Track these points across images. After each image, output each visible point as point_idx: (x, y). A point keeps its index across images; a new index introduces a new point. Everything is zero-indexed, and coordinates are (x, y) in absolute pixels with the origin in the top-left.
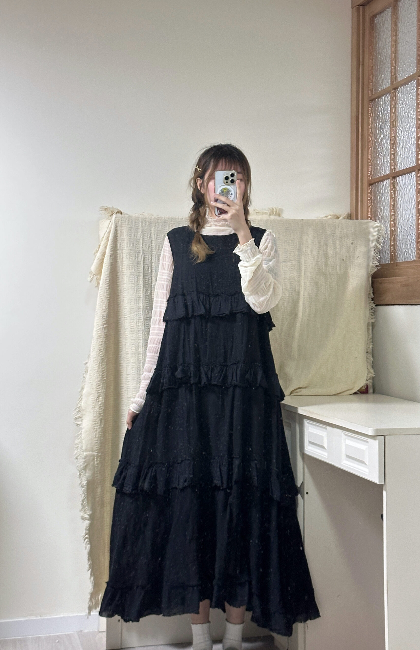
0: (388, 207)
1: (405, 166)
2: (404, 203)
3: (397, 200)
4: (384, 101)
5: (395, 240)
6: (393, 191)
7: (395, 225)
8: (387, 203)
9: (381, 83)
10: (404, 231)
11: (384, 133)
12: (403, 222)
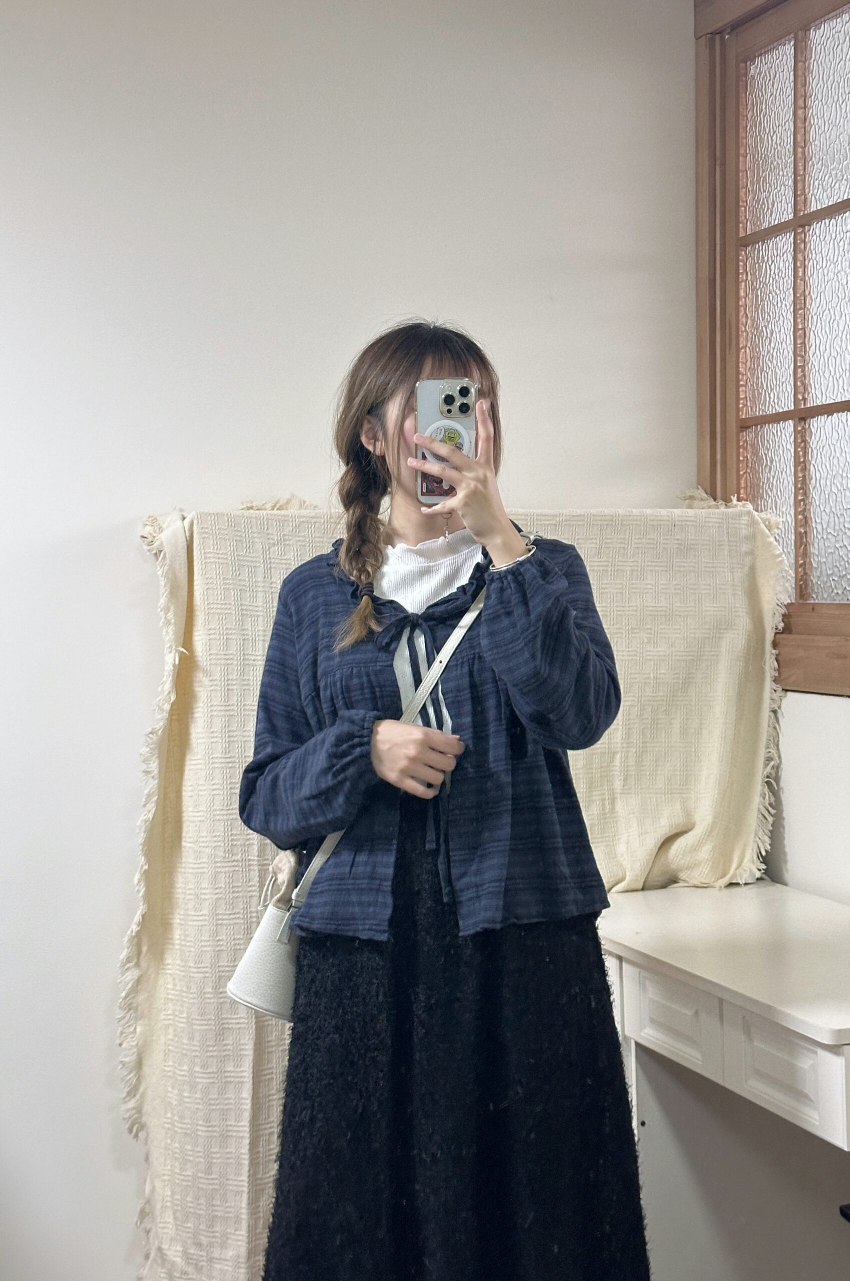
0: (789, 483)
1: (831, 396)
2: (829, 476)
3: (812, 466)
4: (777, 250)
5: (805, 554)
6: (802, 448)
7: (806, 522)
8: (786, 472)
9: (768, 209)
10: (830, 537)
11: (777, 319)
12: (828, 518)
